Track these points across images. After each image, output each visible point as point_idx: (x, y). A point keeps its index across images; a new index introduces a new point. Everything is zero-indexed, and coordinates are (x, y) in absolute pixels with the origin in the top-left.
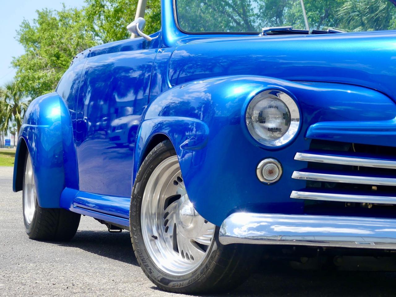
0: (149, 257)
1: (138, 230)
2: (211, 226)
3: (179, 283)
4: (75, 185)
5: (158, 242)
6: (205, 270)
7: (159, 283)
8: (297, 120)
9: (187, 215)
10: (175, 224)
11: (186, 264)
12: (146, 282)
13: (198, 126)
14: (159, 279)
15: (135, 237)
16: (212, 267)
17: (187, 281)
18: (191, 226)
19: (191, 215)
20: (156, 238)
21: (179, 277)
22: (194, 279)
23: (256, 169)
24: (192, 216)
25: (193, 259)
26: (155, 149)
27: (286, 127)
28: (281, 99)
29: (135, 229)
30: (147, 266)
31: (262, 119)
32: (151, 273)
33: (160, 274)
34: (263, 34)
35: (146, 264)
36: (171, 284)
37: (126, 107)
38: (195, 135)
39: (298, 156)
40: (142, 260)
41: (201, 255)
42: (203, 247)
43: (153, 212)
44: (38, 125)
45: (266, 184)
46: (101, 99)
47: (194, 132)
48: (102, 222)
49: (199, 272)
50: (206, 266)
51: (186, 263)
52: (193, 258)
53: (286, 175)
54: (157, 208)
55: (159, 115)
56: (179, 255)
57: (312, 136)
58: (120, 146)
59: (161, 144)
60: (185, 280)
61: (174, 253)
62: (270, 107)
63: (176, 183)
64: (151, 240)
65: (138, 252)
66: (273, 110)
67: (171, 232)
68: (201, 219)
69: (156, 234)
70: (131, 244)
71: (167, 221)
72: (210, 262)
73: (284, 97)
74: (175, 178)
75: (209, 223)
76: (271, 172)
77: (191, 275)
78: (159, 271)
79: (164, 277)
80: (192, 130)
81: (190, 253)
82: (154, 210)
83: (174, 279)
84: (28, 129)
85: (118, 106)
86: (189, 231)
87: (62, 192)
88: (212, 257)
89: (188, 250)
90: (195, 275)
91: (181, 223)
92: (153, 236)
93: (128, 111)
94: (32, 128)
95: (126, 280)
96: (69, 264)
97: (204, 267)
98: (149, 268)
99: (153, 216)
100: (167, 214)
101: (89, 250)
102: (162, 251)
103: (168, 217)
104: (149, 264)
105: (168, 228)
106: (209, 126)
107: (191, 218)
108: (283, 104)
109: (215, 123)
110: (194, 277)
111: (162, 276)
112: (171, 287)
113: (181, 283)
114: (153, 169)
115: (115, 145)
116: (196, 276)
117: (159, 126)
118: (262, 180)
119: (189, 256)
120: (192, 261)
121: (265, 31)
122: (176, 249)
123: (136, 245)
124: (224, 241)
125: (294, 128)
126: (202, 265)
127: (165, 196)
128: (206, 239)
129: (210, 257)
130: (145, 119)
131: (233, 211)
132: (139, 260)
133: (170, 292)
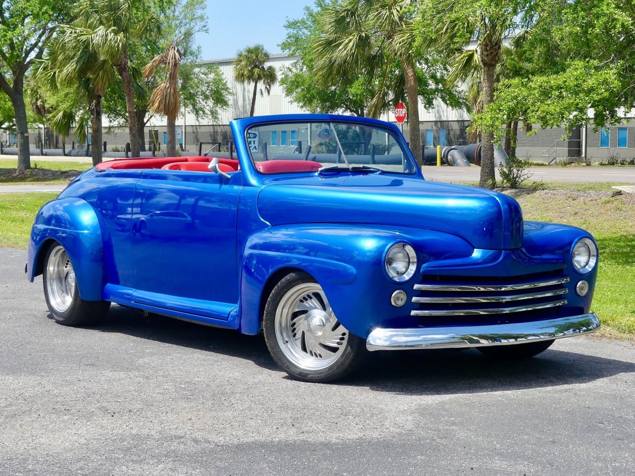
0: (285, 357)
1: (274, 337)
2: (338, 333)
3: (316, 375)
5: (289, 345)
6: (341, 365)
7: (297, 376)
10: (303, 332)
14: (297, 373)
15: (270, 342)
16: (347, 364)
17: (324, 374)
18: (320, 334)
19: (319, 326)
22: (331, 373)
25: (321, 357)
30: (284, 364)
32: (289, 368)
33: (297, 369)
35: (283, 362)
36: (309, 376)
40: (279, 359)
41: (329, 354)
43: (283, 323)
49: (335, 368)
50: (342, 363)
54: (286, 320)
59: (292, 275)
60: (321, 373)
65: (274, 353)
68: (329, 328)
71: (295, 329)
72: (345, 361)
74: (301, 297)
77: (327, 369)
78: (296, 367)
79: (302, 371)
81: (318, 352)
82: (284, 321)
83: (311, 373)
88: (346, 357)
91: (310, 330)
97: (339, 364)
98: (286, 365)
100: (294, 324)
103: (296, 326)
105: (295, 334)
106: (355, 268)
107: (321, 327)
109: (359, 265)
110: (331, 371)
111: (300, 371)
112: (309, 379)
113: (318, 375)
116: (333, 370)
118: (394, 305)
119: (318, 355)
123: (272, 348)
124: (372, 349)
126: (337, 362)
127: (292, 312)
128: (332, 342)
133: (308, 382)
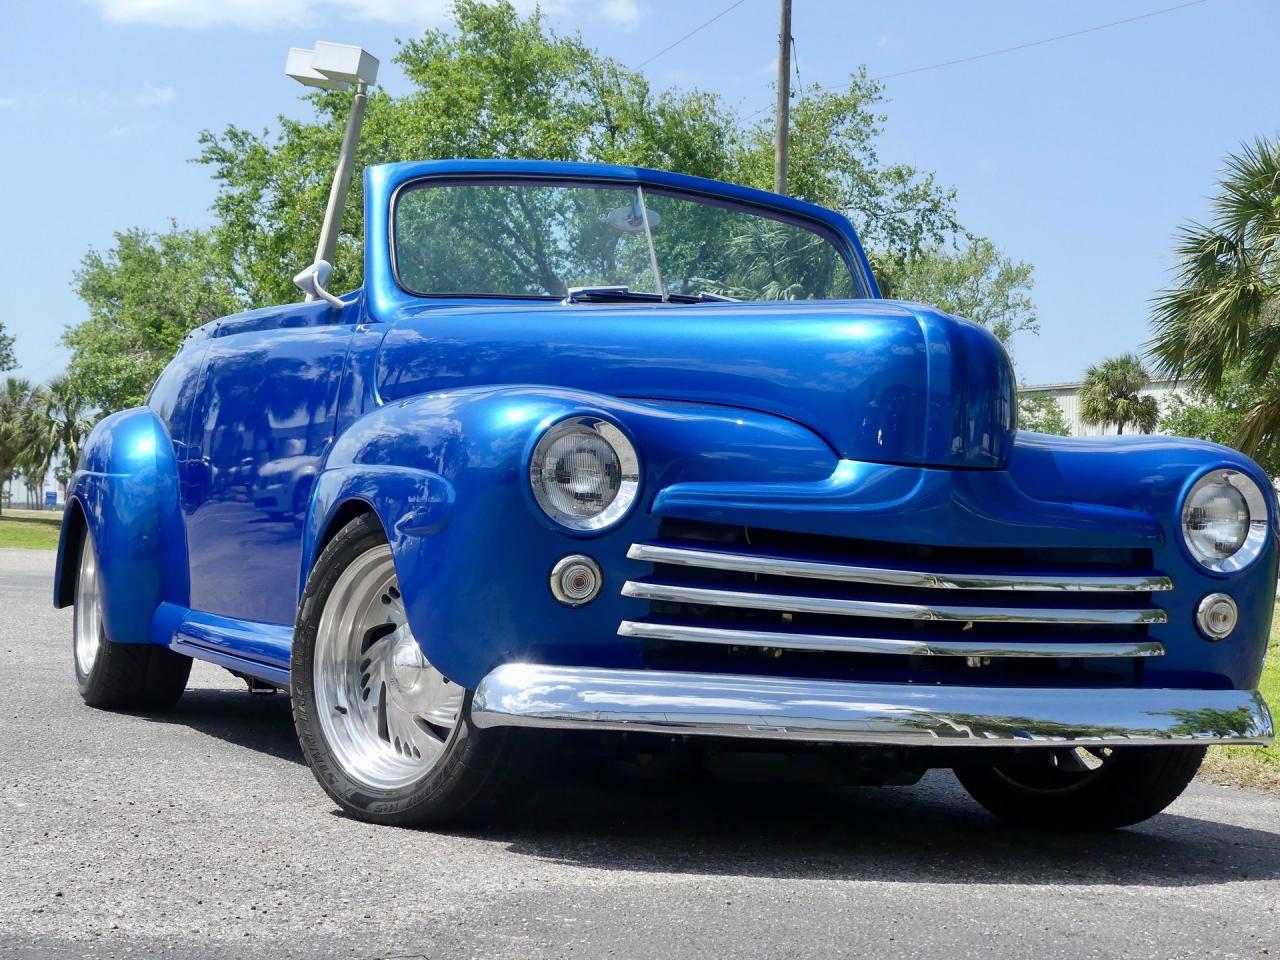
0: (329, 750)
1: (309, 695)
2: (456, 690)
3: (389, 804)
4: (182, 597)
5: (348, 720)
6: (443, 779)
7: (348, 803)
8: (634, 478)
9: (408, 665)
10: (383, 683)
11: (404, 766)
12: (322, 800)
13: (434, 487)
14: (349, 796)
15: (301, 708)
16: (456, 771)
17: (407, 800)
18: (416, 687)
19: (415, 667)
20: (344, 711)
21: (390, 792)
22: (420, 798)
23: (550, 574)
24: (419, 667)
25: (419, 756)
26: (345, 530)
27: (611, 491)
28: (602, 434)
29: (300, 692)
30: (323, 768)
31: (563, 475)
32: (332, 782)
33: (350, 786)
34: (569, 299)
35: (323, 764)
36: (374, 805)
37: (290, 439)
38: (428, 504)
39: (635, 551)
40: (315, 756)
41: (436, 747)
42: (439, 732)
43: (339, 659)
44: (108, 472)
45: (568, 606)
46: (238, 420)
47: (425, 497)
48: (236, 674)
49: (429, 783)
50: (446, 771)
51: (404, 764)
52: (418, 754)
53: (610, 587)
54: (346, 649)
55: (354, 462)
56: (389, 747)
57: (664, 509)
58: (277, 517)
59: (357, 521)
60: (403, 798)
61: (381, 743)
62: (580, 450)
63: (386, 600)
64: (333, 716)
65: (306, 739)
66: (586, 457)
67: (374, 700)
68: (435, 674)
69: (344, 703)
70: (293, 722)
71: (367, 677)
72: (452, 764)
73: (609, 431)
74: (384, 589)
75: (451, 683)
76: (579, 583)
77: (413, 788)
78: (350, 779)
79: (360, 791)
80: (421, 495)
81: (413, 743)
82: (341, 654)
83: (379, 796)
84: (89, 480)
85: (274, 435)
86: (412, 699)
87: (155, 609)
88: (456, 753)
89: (409, 738)
90: (421, 788)
91: (395, 681)
92: (338, 708)
93: (293, 447)
94: (94, 479)
95: (280, 795)
96: (166, 761)
97: (441, 773)
98: (328, 772)
99: (339, 667)
100: (368, 663)
101: (208, 731)
102: (356, 736)
103: (370, 669)
104: (329, 764)
105: (368, 690)
106: (455, 487)
107: (416, 671)
108: (606, 446)
109: (468, 480)
110: (421, 793)
111: (354, 789)
112: (372, 812)
113: (394, 803)
114: (340, 571)
115: (266, 516)
116: (424, 789)
117: (358, 483)
118: (560, 598)
119: (412, 750)
120: (417, 759)
121: (574, 295)
122: (384, 734)
123: (303, 726)
124: (482, 722)
125: (628, 493)
126: (436, 768)
127: (365, 627)
128: (444, 715)
129: (453, 753)
130: (327, 468)
131: (502, 661)
132: (308, 756)
133: (371, 822)
